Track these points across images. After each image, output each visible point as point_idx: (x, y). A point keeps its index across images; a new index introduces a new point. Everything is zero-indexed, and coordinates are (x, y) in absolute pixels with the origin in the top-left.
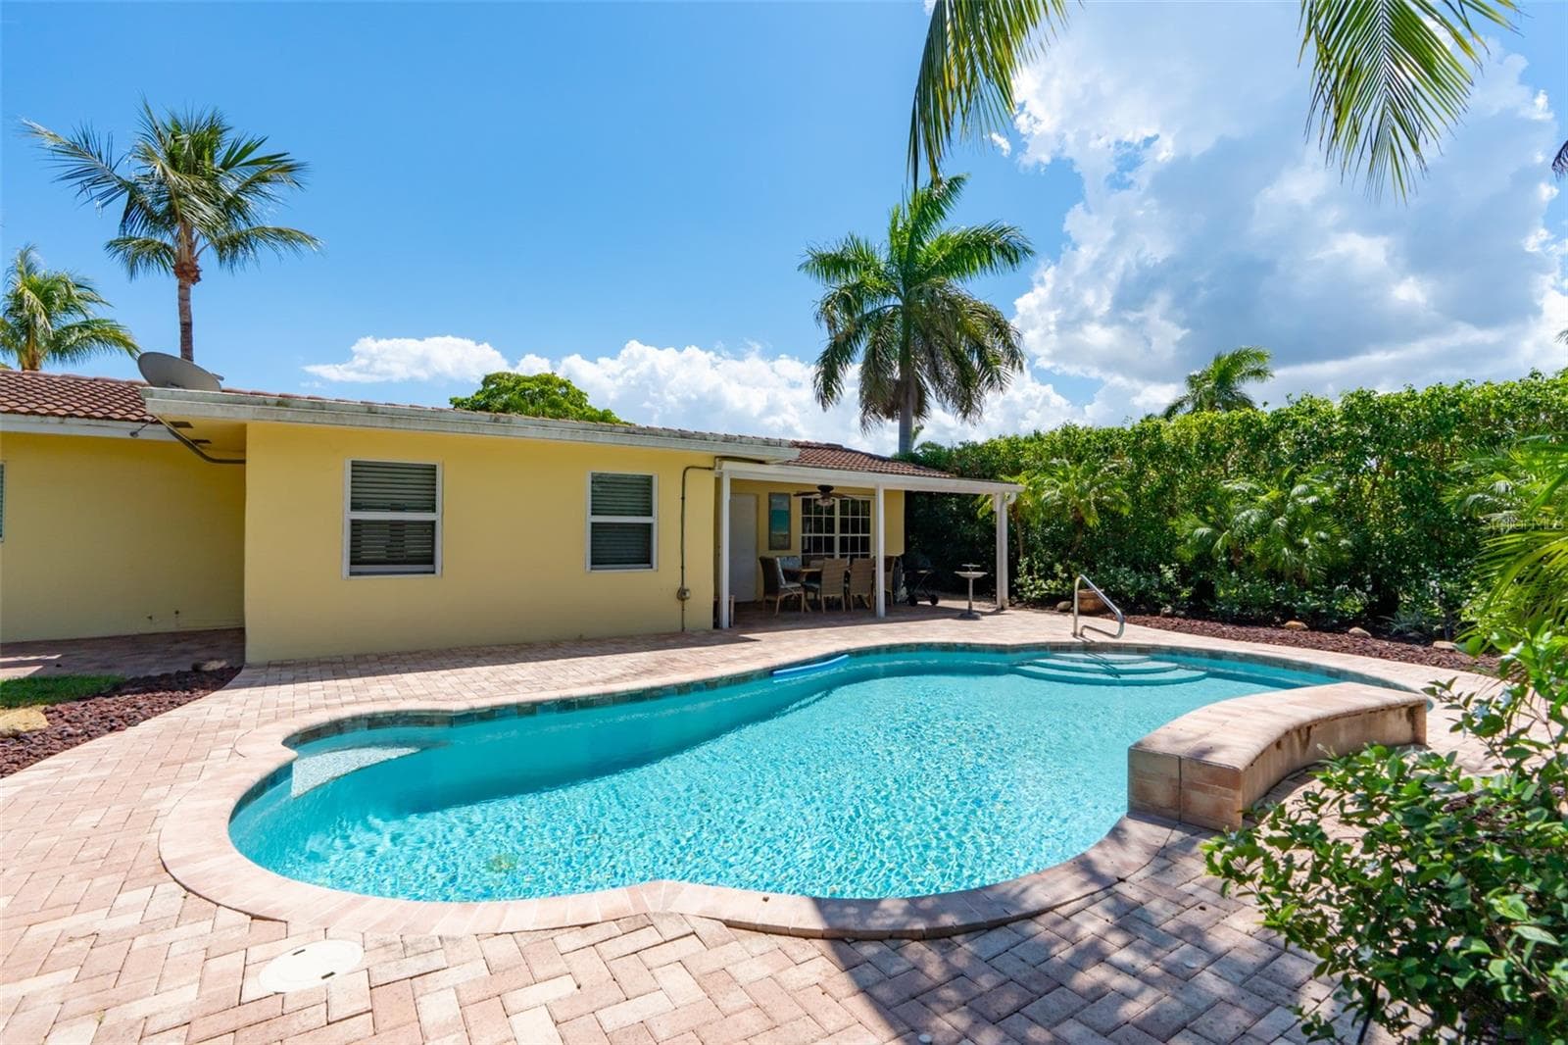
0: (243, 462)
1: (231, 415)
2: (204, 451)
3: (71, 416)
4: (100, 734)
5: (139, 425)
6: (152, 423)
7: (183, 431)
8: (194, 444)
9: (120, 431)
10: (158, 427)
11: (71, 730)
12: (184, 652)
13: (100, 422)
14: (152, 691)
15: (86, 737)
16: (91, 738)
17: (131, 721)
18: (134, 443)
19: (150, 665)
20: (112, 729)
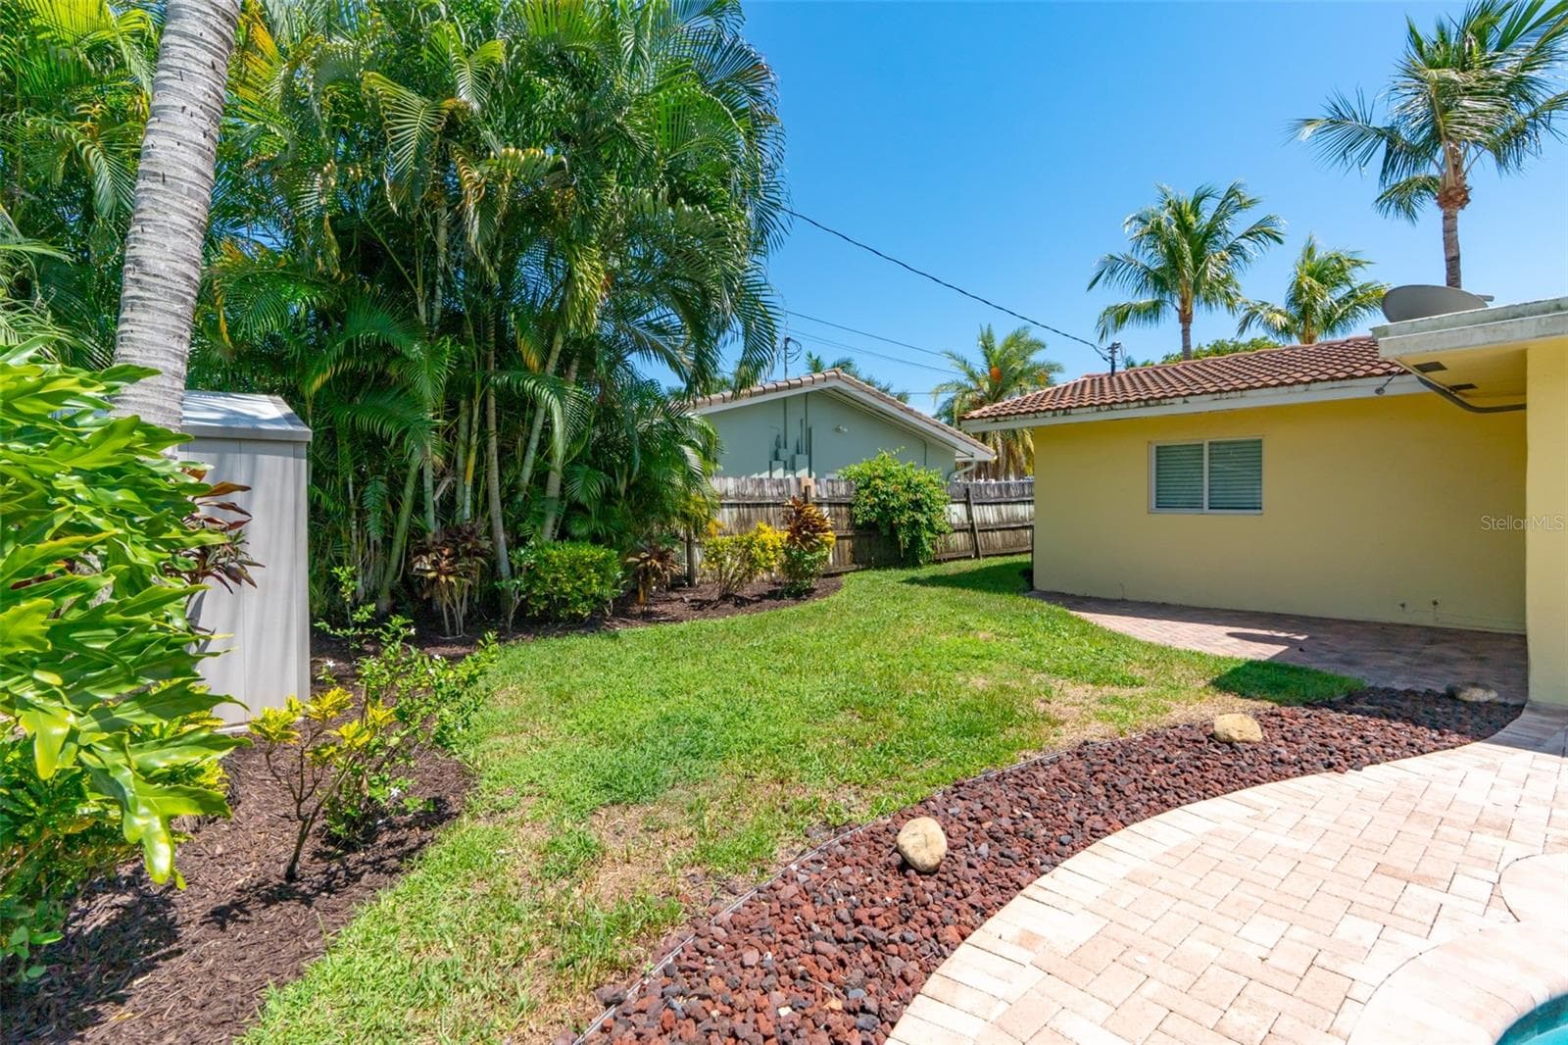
0: (1523, 407)
1: (1500, 336)
2: (1465, 400)
3: (1315, 381)
4: (1314, 771)
5: (1384, 379)
6: (1399, 374)
7: (1434, 376)
8: (1454, 392)
9: (1364, 390)
10: (1407, 378)
11: (1284, 753)
12: (1440, 660)
13: (1343, 382)
14: (1388, 717)
15: (1297, 769)
16: (1303, 772)
17: (1353, 761)
18: (1380, 404)
19: (1396, 670)
20: (1330, 766)
